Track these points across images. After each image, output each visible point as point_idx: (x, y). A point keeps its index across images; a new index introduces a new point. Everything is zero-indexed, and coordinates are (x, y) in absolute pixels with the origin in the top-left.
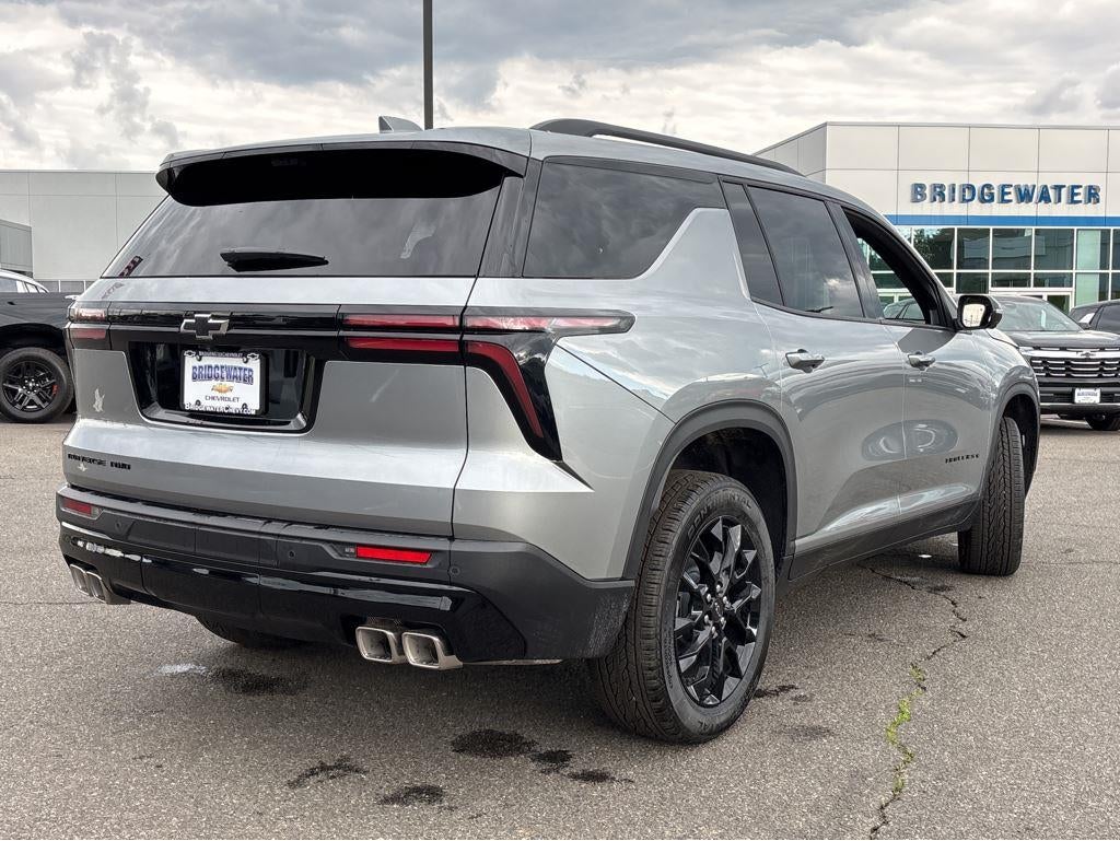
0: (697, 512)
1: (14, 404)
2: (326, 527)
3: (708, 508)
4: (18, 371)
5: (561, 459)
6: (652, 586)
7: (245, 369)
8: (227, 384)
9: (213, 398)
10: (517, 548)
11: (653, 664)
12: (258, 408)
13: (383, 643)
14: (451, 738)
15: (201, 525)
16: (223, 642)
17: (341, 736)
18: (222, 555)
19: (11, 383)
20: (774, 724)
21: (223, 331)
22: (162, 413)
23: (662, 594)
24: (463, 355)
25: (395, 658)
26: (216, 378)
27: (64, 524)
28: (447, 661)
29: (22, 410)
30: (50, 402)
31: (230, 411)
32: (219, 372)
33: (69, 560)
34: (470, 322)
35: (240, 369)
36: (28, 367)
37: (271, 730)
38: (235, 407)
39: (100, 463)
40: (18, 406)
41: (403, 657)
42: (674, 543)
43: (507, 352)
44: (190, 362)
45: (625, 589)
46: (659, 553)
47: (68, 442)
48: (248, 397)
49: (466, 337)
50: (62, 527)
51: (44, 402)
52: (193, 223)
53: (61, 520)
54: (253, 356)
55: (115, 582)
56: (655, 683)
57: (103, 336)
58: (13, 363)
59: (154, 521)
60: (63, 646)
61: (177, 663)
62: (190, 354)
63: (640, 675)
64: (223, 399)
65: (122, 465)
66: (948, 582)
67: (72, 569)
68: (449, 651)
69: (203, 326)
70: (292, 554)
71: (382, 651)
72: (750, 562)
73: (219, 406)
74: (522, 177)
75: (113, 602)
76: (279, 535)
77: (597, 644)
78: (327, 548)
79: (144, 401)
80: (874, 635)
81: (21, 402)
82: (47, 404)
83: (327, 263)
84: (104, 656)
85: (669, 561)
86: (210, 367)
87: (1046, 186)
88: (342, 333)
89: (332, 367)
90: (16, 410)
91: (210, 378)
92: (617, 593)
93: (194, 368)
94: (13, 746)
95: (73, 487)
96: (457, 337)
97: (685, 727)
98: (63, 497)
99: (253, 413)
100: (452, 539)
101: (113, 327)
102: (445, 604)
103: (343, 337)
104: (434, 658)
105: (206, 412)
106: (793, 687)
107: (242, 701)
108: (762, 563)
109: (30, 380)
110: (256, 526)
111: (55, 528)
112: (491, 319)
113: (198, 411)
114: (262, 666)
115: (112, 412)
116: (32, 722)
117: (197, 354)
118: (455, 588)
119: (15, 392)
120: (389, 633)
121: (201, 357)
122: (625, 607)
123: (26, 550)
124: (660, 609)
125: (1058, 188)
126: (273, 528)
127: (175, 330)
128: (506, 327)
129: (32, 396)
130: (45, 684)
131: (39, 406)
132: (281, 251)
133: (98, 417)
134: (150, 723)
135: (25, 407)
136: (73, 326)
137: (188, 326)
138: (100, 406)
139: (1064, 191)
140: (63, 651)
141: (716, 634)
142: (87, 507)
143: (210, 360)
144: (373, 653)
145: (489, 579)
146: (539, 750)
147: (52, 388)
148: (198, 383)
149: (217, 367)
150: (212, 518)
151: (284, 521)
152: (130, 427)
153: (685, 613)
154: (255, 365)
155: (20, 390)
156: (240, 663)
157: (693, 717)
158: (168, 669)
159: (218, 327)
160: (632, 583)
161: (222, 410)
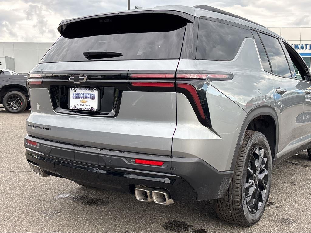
0: (252, 145)
1: (10, 108)
2: (124, 152)
3: (255, 144)
4: (11, 98)
5: (211, 127)
6: (239, 172)
7: (92, 94)
8: (86, 100)
9: (80, 105)
10: (195, 160)
11: (239, 200)
12: (97, 108)
13: (145, 195)
14: (162, 224)
15: (76, 150)
16: (79, 186)
17: (124, 222)
18: (85, 161)
19: (9, 101)
20: (273, 218)
21: (85, 80)
22: (61, 110)
23: (242, 175)
24: (175, 89)
25: (149, 200)
26: (82, 98)
27: (27, 149)
28: (169, 201)
29: (12, 109)
30: (20, 107)
31: (87, 109)
32: (83, 95)
33: (29, 161)
34: (178, 76)
35: (90, 94)
36: (14, 97)
37: (99, 220)
38: (89, 108)
39: (40, 128)
40: (11, 108)
41: (152, 199)
42: (246, 157)
43: (192, 87)
44: (72, 92)
45: (231, 174)
46: (241, 160)
47: (28, 120)
48: (94, 104)
49: (177, 82)
50: (27, 150)
51: (19, 107)
52: (65, 50)
53: (26, 147)
54: (95, 90)
55: (45, 169)
56: (239, 207)
57: (40, 83)
58: (10, 96)
59: (59, 149)
60: (26, 187)
61: (64, 193)
62: (72, 89)
63: (234, 204)
64: (84, 105)
65: (48, 128)
66: (308, 164)
67: (30, 164)
68: (170, 198)
69: (77, 79)
70: (111, 162)
71: (143, 197)
72: (266, 162)
73: (83, 108)
74: (193, 23)
75: (44, 176)
76: (106, 155)
77: (220, 194)
78: (124, 160)
79: (55, 106)
80: (292, 182)
81: (12, 107)
82: (19, 108)
83: (122, 55)
84: (40, 191)
85: (244, 163)
86: (79, 94)
87: (303, 45)
88: (129, 81)
89: (125, 93)
90: (11, 110)
91: (79, 98)
92: (228, 175)
93: (73, 94)
94: (10, 227)
95: (30, 136)
96: (173, 81)
97: (248, 222)
98: (27, 139)
99: (95, 110)
100: (171, 157)
101: (44, 80)
102: (168, 181)
103: (130, 82)
104: (164, 200)
105: (79, 110)
106: (274, 203)
107: (88, 208)
108: (269, 162)
109: (14, 101)
110: (98, 151)
111: (24, 150)
112: (185, 75)
113: (75, 110)
114: (92, 195)
115: (43, 110)
116: (16, 217)
117: (74, 89)
118: (171, 175)
119: (10, 104)
120: (147, 191)
121: (76, 90)
122: (230, 180)
123: (14, 153)
124: (241, 180)
125: (306, 45)
126: (104, 152)
127: (67, 80)
128: (191, 78)
129: (15, 105)
130: (21, 202)
131: (17, 108)
132: (106, 51)
133: (38, 111)
134: (57, 217)
135: (13, 109)
136: (29, 80)
137: (71, 79)
138: (39, 108)
139: (308, 46)
140: (26, 189)
141: (256, 188)
142: (35, 143)
143: (79, 91)
144: (141, 198)
145: (185, 172)
146: (194, 229)
147: (21, 103)
148: (75, 100)
149: (82, 94)
150: (81, 148)
151: (107, 149)
152: (49, 115)
153: (247, 181)
154: (96, 93)
155: (12, 104)
156: (85, 193)
157: (250, 217)
158: (62, 196)
159: (83, 79)
160: (232, 172)
161: (83, 109)
